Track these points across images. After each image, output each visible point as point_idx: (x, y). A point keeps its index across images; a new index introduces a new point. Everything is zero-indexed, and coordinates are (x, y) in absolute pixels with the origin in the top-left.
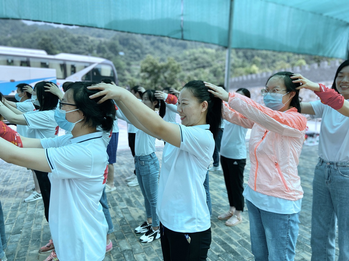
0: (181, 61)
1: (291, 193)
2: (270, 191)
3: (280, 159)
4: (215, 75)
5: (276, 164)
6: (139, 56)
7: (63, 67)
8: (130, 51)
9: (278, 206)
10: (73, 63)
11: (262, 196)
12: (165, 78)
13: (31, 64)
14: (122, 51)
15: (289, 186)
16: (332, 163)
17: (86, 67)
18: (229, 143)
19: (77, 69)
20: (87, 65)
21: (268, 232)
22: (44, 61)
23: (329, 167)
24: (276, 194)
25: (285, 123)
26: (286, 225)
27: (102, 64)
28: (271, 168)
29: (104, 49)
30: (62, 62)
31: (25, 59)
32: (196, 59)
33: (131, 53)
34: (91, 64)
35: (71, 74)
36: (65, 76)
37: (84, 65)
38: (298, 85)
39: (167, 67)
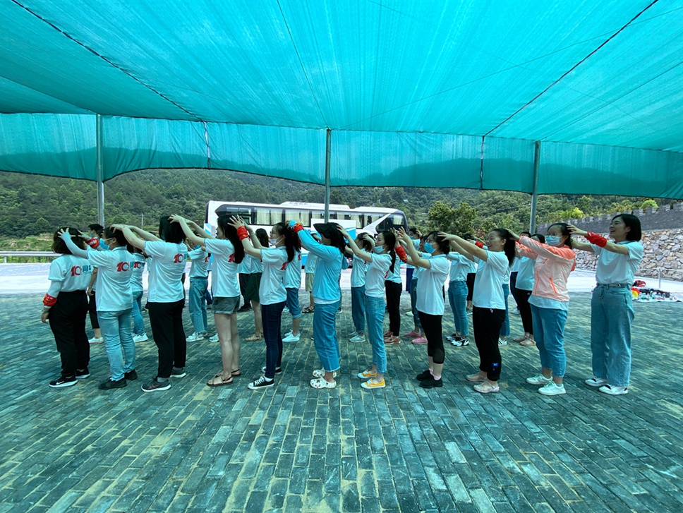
0: (476, 205)
1: (559, 297)
2: (545, 294)
3: (554, 276)
4: (522, 221)
5: (550, 279)
6: (425, 202)
7: (362, 218)
8: (415, 198)
9: (550, 304)
10: (369, 215)
11: (539, 298)
12: (457, 225)
13: (338, 217)
14: (406, 198)
15: (558, 292)
16: (605, 285)
17: (380, 217)
18: (523, 277)
19: (373, 220)
20: (381, 215)
21: (543, 321)
22: (347, 214)
23: (603, 287)
24: (548, 297)
25: (556, 253)
26: (555, 315)
27: (395, 214)
28: (547, 281)
29: (388, 197)
30: (361, 214)
31: (333, 213)
32: (495, 202)
33: (416, 200)
34: (385, 214)
35: (368, 224)
36: (363, 227)
37: (378, 215)
38: (570, 231)
39: (459, 214)
